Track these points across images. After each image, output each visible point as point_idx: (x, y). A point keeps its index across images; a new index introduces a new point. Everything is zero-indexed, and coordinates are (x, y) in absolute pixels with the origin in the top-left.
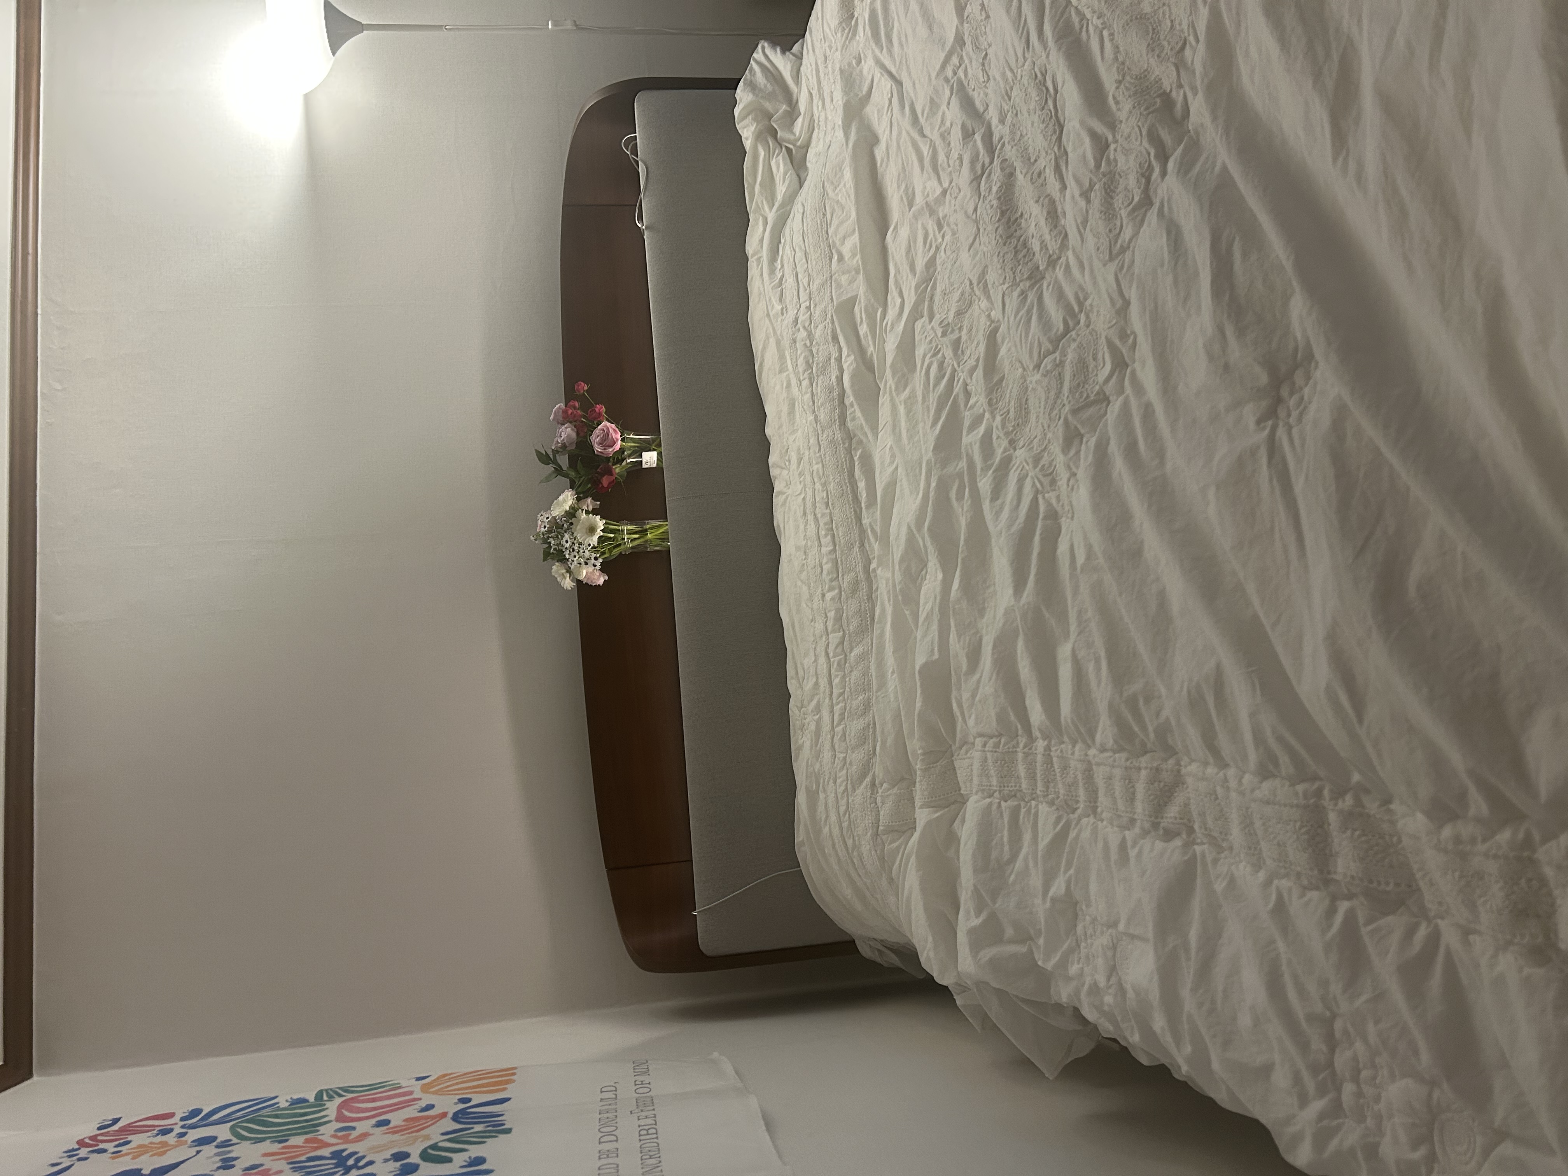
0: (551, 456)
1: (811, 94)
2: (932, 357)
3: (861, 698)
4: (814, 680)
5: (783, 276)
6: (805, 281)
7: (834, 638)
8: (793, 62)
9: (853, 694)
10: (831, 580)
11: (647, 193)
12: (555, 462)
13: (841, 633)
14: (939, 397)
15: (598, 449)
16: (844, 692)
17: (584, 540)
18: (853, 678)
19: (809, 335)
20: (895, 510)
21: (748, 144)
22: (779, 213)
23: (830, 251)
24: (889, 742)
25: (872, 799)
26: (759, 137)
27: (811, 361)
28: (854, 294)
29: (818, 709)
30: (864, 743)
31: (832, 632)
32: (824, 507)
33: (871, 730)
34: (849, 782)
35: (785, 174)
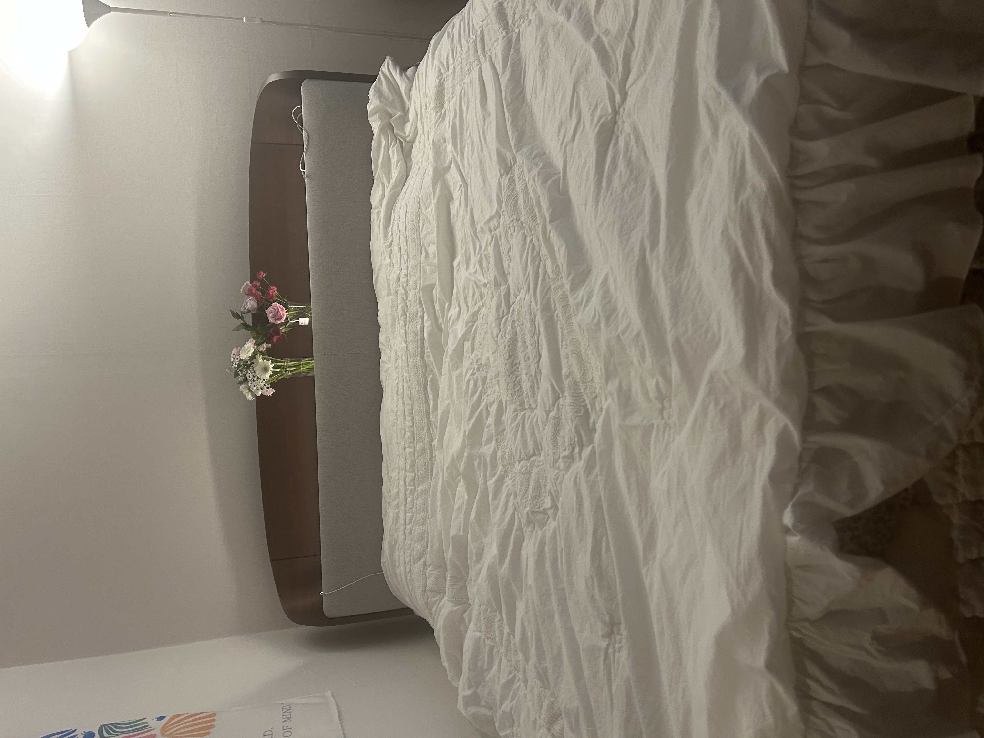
0: (241, 315)
1: (416, 113)
2: (471, 375)
3: (422, 515)
4: (397, 490)
5: (392, 241)
6: (405, 256)
7: (410, 475)
8: (407, 83)
9: (418, 511)
10: (410, 443)
11: (308, 153)
12: (242, 318)
13: (413, 474)
14: (473, 405)
15: (271, 320)
16: (413, 507)
17: (261, 376)
18: (418, 502)
19: (406, 293)
20: (447, 429)
21: (376, 131)
22: (392, 192)
23: (421, 248)
24: (435, 547)
25: (424, 572)
26: (382, 129)
27: (406, 310)
28: (434, 282)
29: (398, 506)
30: (422, 540)
31: (408, 472)
32: (408, 399)
33: (426, 534)
34: (412, 557)
35: (398, 162)
